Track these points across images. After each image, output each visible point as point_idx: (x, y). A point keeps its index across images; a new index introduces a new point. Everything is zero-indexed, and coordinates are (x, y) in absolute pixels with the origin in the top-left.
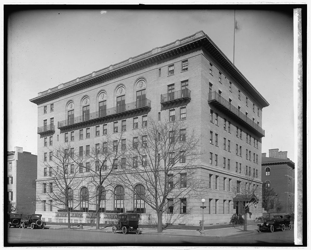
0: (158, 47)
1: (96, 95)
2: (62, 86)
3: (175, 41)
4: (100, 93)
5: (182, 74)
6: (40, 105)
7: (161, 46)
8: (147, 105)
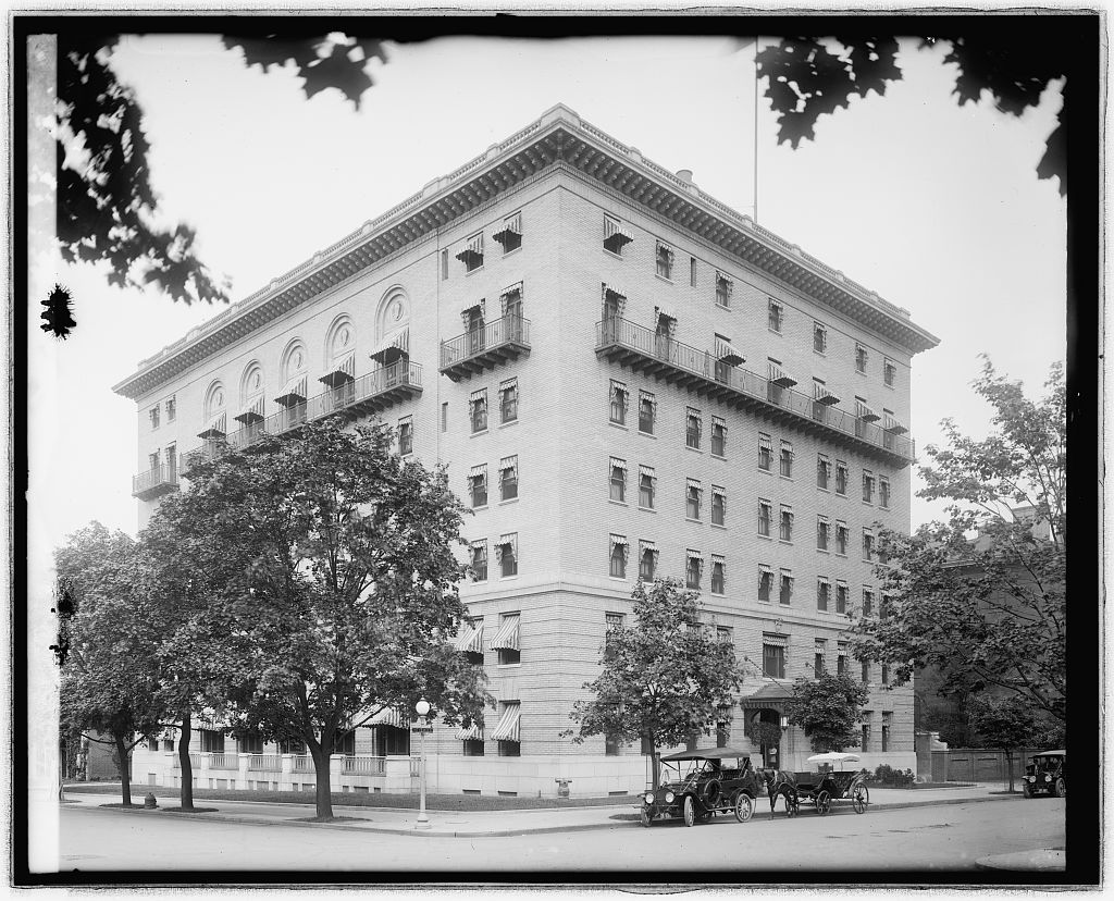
0: (441, 176)
1: (280, 357)
2: (196, 334)
3: (485, 151)
4: (291, 349)
5: (507, 261)
6: (144, 403)
7: (448, 173)
8: (413, 382)
